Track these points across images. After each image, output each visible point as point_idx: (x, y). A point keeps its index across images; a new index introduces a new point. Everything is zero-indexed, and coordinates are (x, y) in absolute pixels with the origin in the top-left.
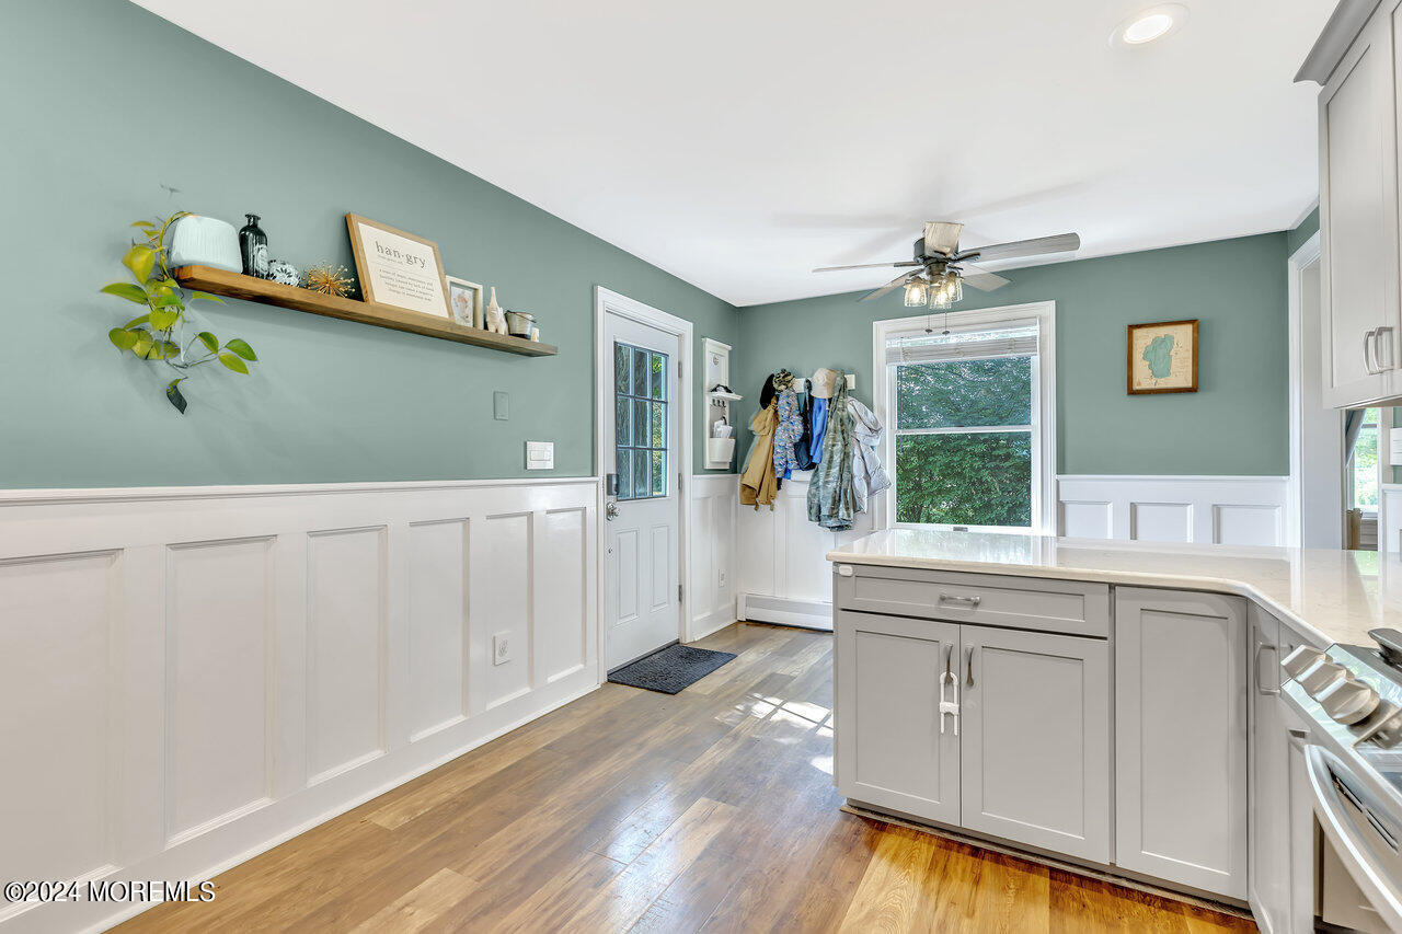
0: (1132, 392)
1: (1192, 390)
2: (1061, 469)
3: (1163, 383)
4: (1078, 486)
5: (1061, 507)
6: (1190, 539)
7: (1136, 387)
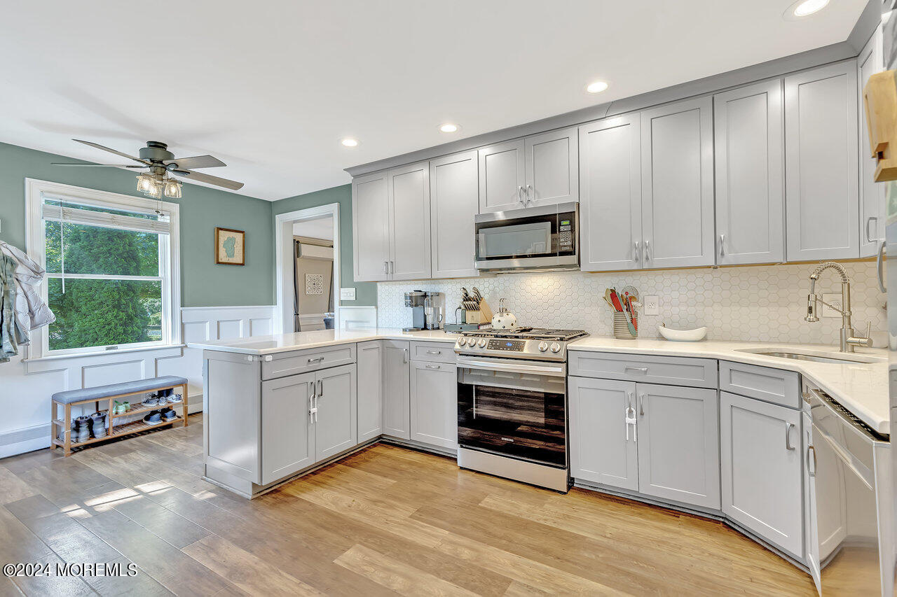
0: (218, 263)
1: (243, 264)
2: (182, 305)
3: (231, 260)
4: (193, 313)
5: (183, 325)
6: (241, 336)
7: (220, 261)
